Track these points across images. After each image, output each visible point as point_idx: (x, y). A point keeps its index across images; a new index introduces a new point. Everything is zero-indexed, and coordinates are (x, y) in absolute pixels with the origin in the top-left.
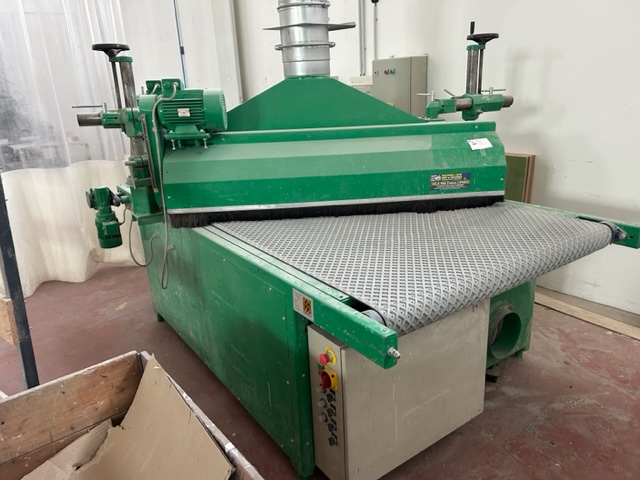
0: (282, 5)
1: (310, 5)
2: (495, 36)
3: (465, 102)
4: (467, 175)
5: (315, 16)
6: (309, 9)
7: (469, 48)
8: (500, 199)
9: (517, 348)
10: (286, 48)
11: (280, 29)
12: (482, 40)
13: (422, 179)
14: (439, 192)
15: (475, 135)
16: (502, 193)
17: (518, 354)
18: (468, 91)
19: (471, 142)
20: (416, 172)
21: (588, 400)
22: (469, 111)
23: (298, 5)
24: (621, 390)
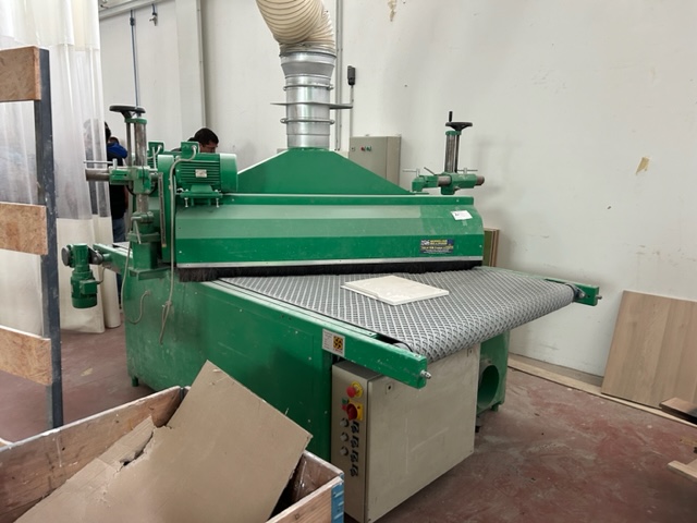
0: (290, 84)
1: (316, 87)
2: (469, 125)
3: (445, 179)
4: (451, 241)
5: (319, 97)
6: (314, 90)
7: (448, 133)
8: (479, 263)
9: (494, 401)
10: (291, 122)
11: (287, 105)
12: (459, 127)
13: (413, 244)
14: (428, 255)
15: (457, 208)
16: (480, 258)
17: (494, 408)
18: (446, 170)
19: (454, 213)
20: (408, 237)
21: (559, 444)
22: (447, 188)
23: (305, 86)
24: (584, 435)
